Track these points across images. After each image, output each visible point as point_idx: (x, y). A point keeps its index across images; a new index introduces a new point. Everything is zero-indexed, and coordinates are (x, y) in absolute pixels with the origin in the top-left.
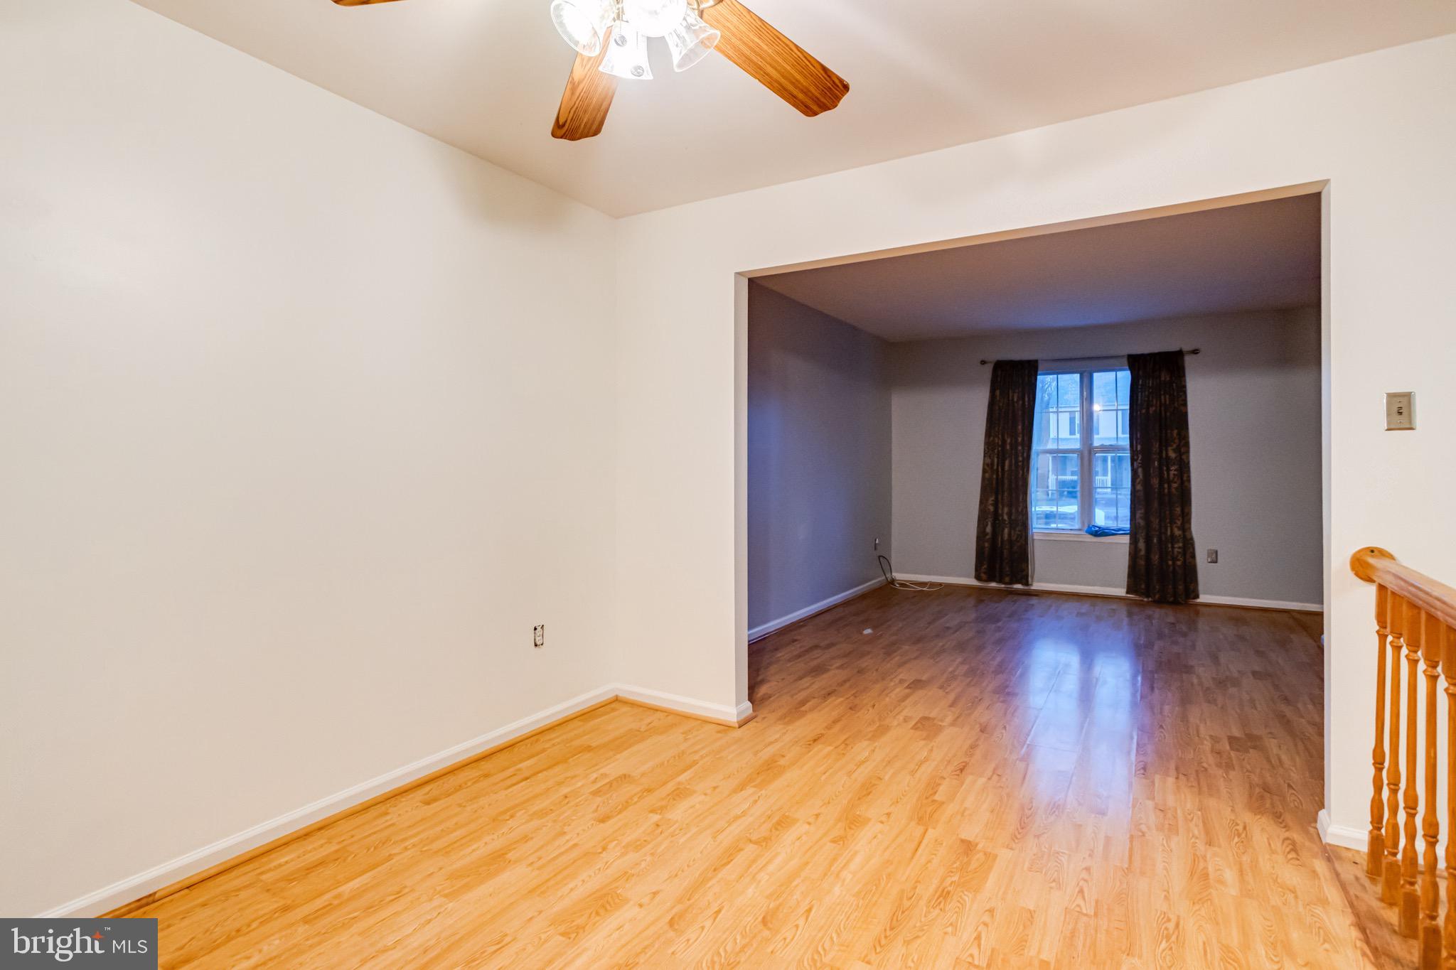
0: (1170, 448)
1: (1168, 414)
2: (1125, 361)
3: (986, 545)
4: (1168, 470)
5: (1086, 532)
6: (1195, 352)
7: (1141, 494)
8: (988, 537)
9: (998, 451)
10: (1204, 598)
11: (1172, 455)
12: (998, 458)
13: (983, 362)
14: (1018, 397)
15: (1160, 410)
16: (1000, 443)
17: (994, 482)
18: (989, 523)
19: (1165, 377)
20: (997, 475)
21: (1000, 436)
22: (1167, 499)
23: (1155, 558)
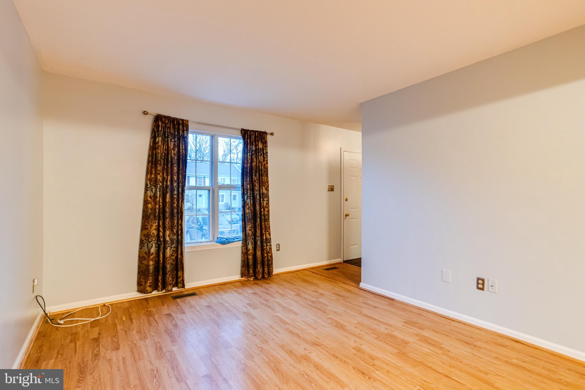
0: (264, 188)
1: (263, 167)
2: (239, 132)
3: (151, 263)
4: (263, 200)
5: (216, 242)
6: (272, 134)
7: (249, 216)
8: (152, 257)
9: (160, 186)
10: (276, 271)
11: (265, 191)
12: (160, 191)
13: (145, 113)
14: (174, 145)
15: (259, 165)
16: (161, 180)
17: (157, 210)
18: (154, 245)
19: (260, 146)
20: (159, 206)
21: (161, 174)
22: (263, 217)
23: (259, 253)
